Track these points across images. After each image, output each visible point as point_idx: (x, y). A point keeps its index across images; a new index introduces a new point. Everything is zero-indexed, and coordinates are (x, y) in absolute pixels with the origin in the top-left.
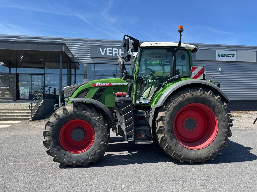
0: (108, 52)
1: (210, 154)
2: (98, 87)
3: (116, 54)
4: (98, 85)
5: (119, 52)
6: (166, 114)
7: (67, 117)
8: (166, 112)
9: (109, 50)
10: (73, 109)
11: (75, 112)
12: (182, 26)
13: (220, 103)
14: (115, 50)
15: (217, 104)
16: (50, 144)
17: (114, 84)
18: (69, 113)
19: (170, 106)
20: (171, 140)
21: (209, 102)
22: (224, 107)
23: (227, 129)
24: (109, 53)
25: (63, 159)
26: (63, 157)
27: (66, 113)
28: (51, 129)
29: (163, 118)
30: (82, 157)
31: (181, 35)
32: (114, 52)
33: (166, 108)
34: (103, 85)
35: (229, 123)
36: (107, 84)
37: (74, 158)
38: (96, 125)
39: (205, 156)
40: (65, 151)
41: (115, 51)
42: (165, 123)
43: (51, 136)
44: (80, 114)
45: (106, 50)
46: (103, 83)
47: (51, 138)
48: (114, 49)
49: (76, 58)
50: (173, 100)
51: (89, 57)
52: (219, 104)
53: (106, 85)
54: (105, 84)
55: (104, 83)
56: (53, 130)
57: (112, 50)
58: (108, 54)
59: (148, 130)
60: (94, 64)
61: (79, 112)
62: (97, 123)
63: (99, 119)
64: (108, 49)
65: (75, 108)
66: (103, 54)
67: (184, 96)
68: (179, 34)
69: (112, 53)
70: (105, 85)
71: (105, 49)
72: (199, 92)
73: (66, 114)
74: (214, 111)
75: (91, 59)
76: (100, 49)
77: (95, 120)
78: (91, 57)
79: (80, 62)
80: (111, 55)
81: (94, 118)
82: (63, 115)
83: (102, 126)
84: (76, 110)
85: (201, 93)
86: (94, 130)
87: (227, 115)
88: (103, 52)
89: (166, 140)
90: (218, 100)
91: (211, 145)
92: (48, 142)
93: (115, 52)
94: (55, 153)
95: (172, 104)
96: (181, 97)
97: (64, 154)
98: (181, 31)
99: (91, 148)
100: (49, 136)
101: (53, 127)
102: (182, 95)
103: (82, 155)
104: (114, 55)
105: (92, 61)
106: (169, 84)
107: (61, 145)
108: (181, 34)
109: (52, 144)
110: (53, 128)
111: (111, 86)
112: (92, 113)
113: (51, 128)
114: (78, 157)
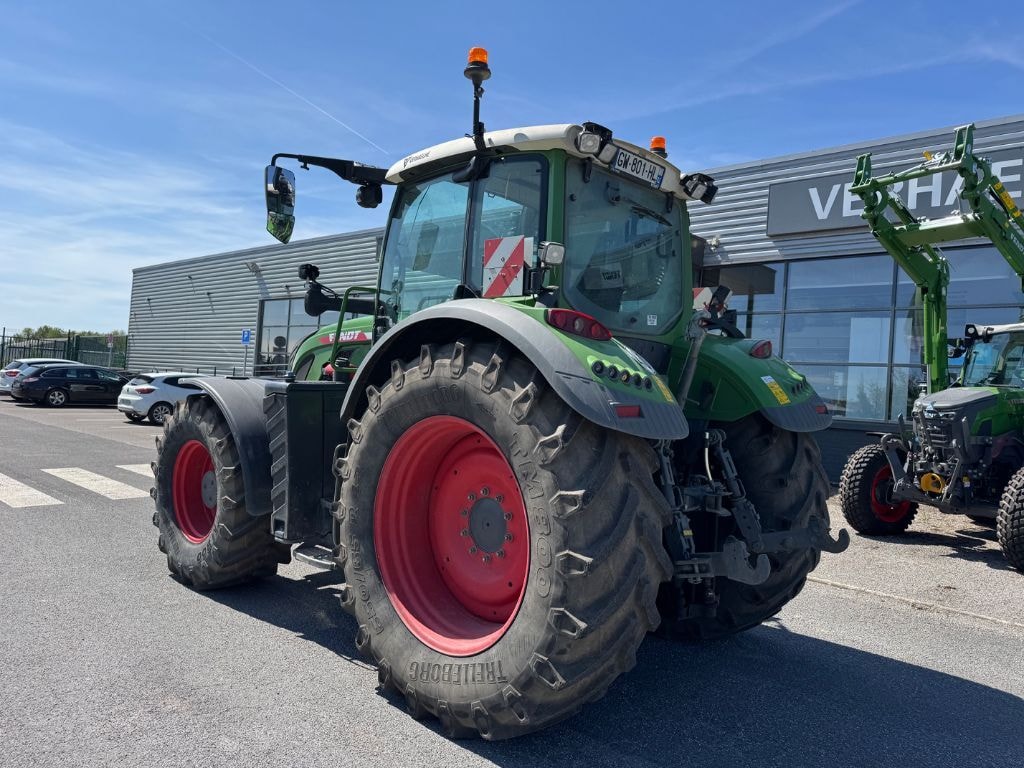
0: (849, 200)
1: (477, 697)
6: (351, 452)
13: (530, 424)
15: (514, 428)
19: (363, 421)
20: (359, 568)
21: (485, 412)
22: (547, 450)
23: (557, 583)
29: (342, 470)
30: (192, 556)
31: (478, 92)
33: (352, 426)
35: (567, 552)
37: (182, 553)
40: (176, 528)
42: (345, 492)
45: (841, 192)
47: (157, 484)
49: (714, 246)
50: (371, 393)
51: (764, 235)
52: (525, 427)
56: (160, 463)
58: (847, 212)
60: (783, 265)
62: (216, 459)
64: (848, 188)
66: (823, 214)
67: (403, 377)
71: (836, 188)
72: (450, 361)
75: (770, 243)
77: (213, 449)
79: (728, 260)
83: (223, 468)
85: (457, 366)
87: (558, 494)
88: (824, 204)
89: (344, 565)
90: (517, 408)
95: (368, 410)
96: (394, 384)
97: (172, 535)
98: (478, 71)
102: (398, 374)
103: (194, 550)
105: (776, 254)
107: (173, 509)
108: (477, 86)
112: (209, 424)
114: (188, 552)
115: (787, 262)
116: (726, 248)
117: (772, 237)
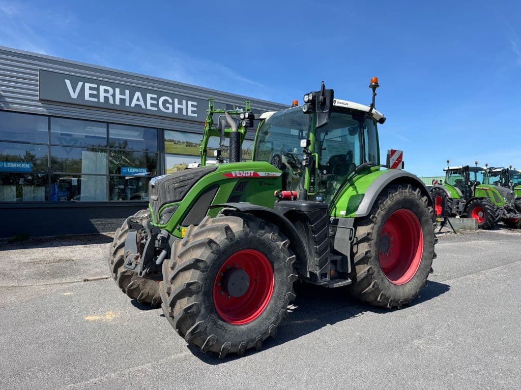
0: (87, 92)
2: (236, 178)
3: (106, 98)
4: (236, 175)
5: (114, 96)
6: (372, 228)
7: (232, 246)
8: (372, 225)
9: (91, 88)
10: (244, 227)
11: (247, 234)
12: (377, 79)
13: (427, 208)
14: (104, 89)
15: (424, 209)
16: (200, 311)
17: (261, 174)
18: (237, 236)
19: (378, 215)
21: (417, 206)
23: (433, 246)
24: (91, 95)
25: (223, 341)
26: (224, 337)
27: (230, 236)
28: (201, 276)
29: (370, 236)
30: (255, 329)
31: (375, 94)
32: (102, 95)
33: (373, 218)
34: (244, 175)
36: (251, 173)
37: (243, 335)
38: (278, 258)
39: (413, 292)
40: (225, 323)
41: (104, 92)
42: (372, 245)
43: (201, 293)
44: (255, 237)
45: (83, 87)
46: (243, 171)
47: (201, 298)
48: (102, 88)
50: (381, 203)
53: (249, 175)
54: (248, 173)
55: (245, 170)
56: (205, 279)
57: (98, 90)
58: (87, 97)
59: (340, 259)
60: (47, 118)
61: (253, 232)
62: (282, 255)
63: (284, 245)
64: (87, 85)
65: (246, 225)
66: (74, 95)
67: (393, 196)
68: (372, 91)
69: (97, 96)
70: (247, 175)
71: (80, 84)
72: (407, 191)
73: (231, 239)
74: (420, 220)
75: (39, 104)
76: (68, 82)
77: (279, 248)
78: (41, 98)
79: (9, 108)
80: (96, 100)
81: (276, 244)
82: (226, 241)
83: (288, 258)
84: (248, 230)
85: (409, 192)
86: (273, 269)
87: (433, 225)
88: (74, 91)
89: (372, 274)
90: (425, 204)
91: (418, 274)
92: (194, 307)
93: (106, 95)
94: (208, 331)
95: (379, 210)
96: (390, 200)
97: (225, 329)
98: (374, 87)
99: (268, 308)
100: (197, 293)
101: (207, 271)
102: (391, 196)
103: (254, 326)
104: (102, 100)
105: (43, 110)
106: (358, 176)
107: (216, 311)
108: (374, 92)
109: (203, 310)
110: (205, 273)
111: (256, 177)
112: (273, 234)
113: (202, 274)
114: (249, 330)
115: (50, 116)
116: (7, 99)
117: (41, 100)
